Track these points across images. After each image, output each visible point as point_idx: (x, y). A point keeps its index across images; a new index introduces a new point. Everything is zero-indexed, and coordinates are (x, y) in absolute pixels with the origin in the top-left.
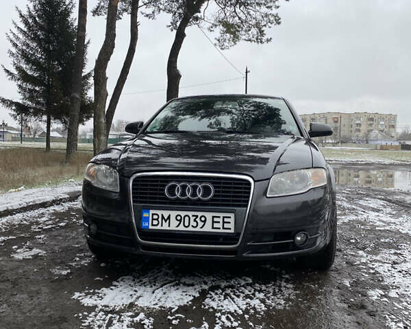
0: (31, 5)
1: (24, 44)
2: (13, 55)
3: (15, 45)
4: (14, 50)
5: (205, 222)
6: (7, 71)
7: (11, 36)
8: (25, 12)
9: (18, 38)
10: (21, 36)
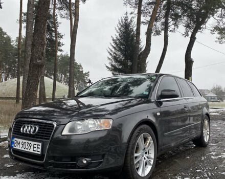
0: (118, 34)
1: (114, 53)
2: (109, 59)
3: (111, 54)
4: (110, 57)
5: (31, 146)
6: (107, 67)
7: (109, 50)
8: (115, 38)
9: (112, 51)
10: (113, 50)
